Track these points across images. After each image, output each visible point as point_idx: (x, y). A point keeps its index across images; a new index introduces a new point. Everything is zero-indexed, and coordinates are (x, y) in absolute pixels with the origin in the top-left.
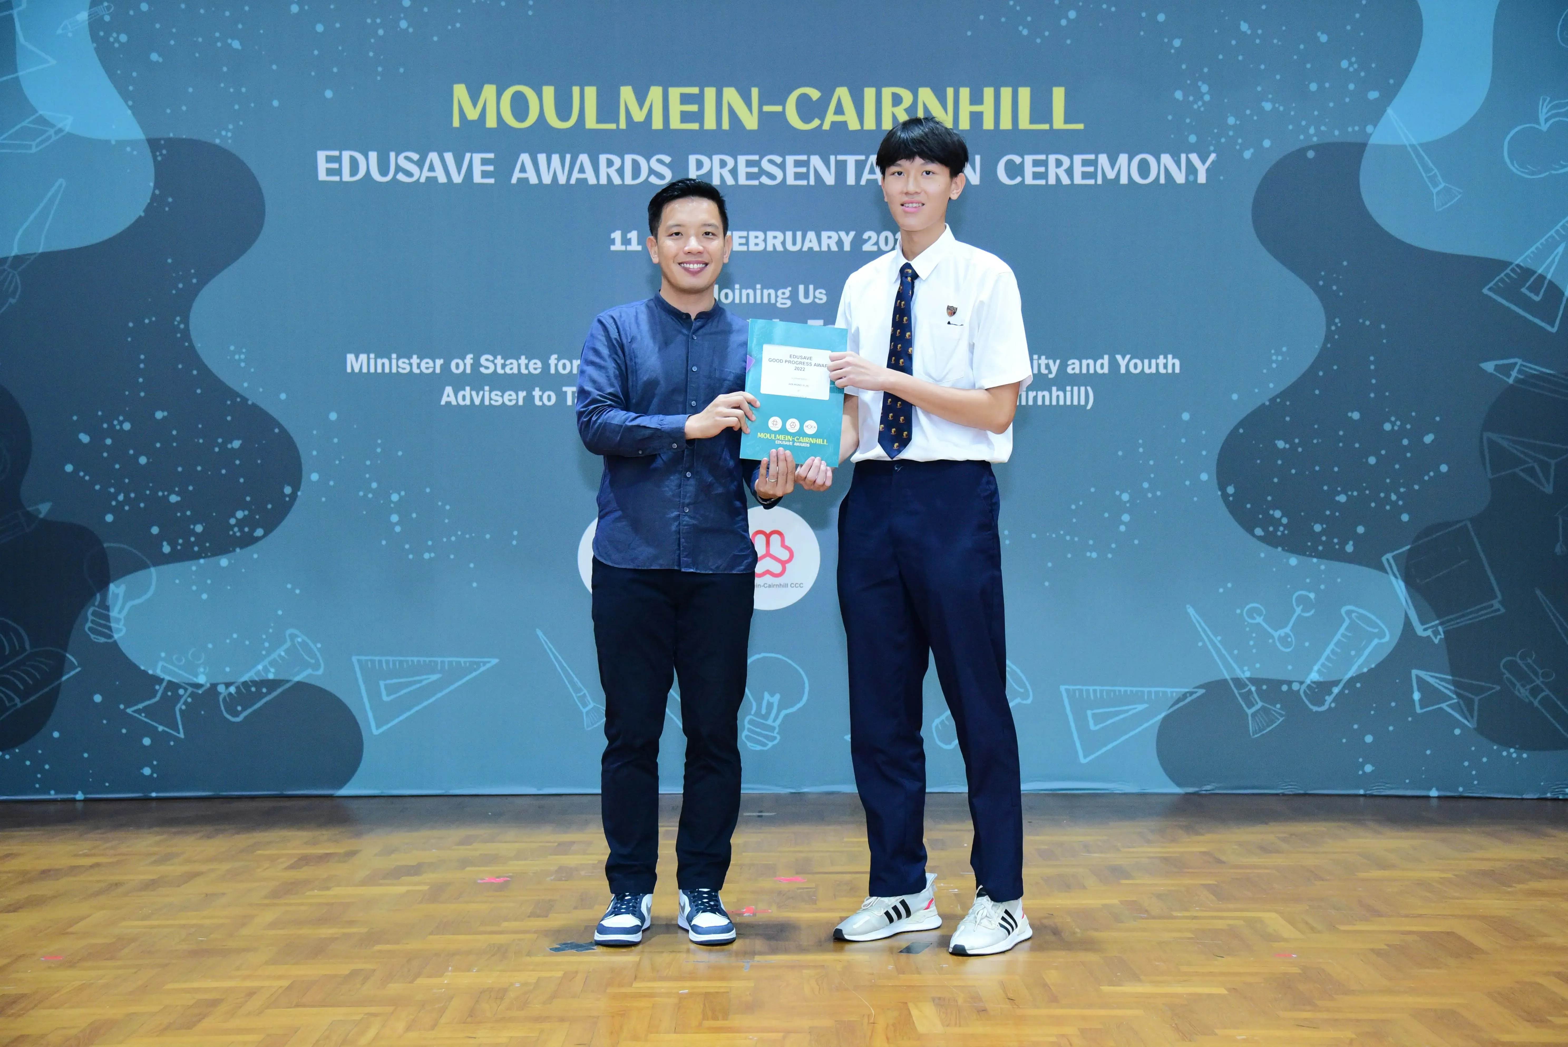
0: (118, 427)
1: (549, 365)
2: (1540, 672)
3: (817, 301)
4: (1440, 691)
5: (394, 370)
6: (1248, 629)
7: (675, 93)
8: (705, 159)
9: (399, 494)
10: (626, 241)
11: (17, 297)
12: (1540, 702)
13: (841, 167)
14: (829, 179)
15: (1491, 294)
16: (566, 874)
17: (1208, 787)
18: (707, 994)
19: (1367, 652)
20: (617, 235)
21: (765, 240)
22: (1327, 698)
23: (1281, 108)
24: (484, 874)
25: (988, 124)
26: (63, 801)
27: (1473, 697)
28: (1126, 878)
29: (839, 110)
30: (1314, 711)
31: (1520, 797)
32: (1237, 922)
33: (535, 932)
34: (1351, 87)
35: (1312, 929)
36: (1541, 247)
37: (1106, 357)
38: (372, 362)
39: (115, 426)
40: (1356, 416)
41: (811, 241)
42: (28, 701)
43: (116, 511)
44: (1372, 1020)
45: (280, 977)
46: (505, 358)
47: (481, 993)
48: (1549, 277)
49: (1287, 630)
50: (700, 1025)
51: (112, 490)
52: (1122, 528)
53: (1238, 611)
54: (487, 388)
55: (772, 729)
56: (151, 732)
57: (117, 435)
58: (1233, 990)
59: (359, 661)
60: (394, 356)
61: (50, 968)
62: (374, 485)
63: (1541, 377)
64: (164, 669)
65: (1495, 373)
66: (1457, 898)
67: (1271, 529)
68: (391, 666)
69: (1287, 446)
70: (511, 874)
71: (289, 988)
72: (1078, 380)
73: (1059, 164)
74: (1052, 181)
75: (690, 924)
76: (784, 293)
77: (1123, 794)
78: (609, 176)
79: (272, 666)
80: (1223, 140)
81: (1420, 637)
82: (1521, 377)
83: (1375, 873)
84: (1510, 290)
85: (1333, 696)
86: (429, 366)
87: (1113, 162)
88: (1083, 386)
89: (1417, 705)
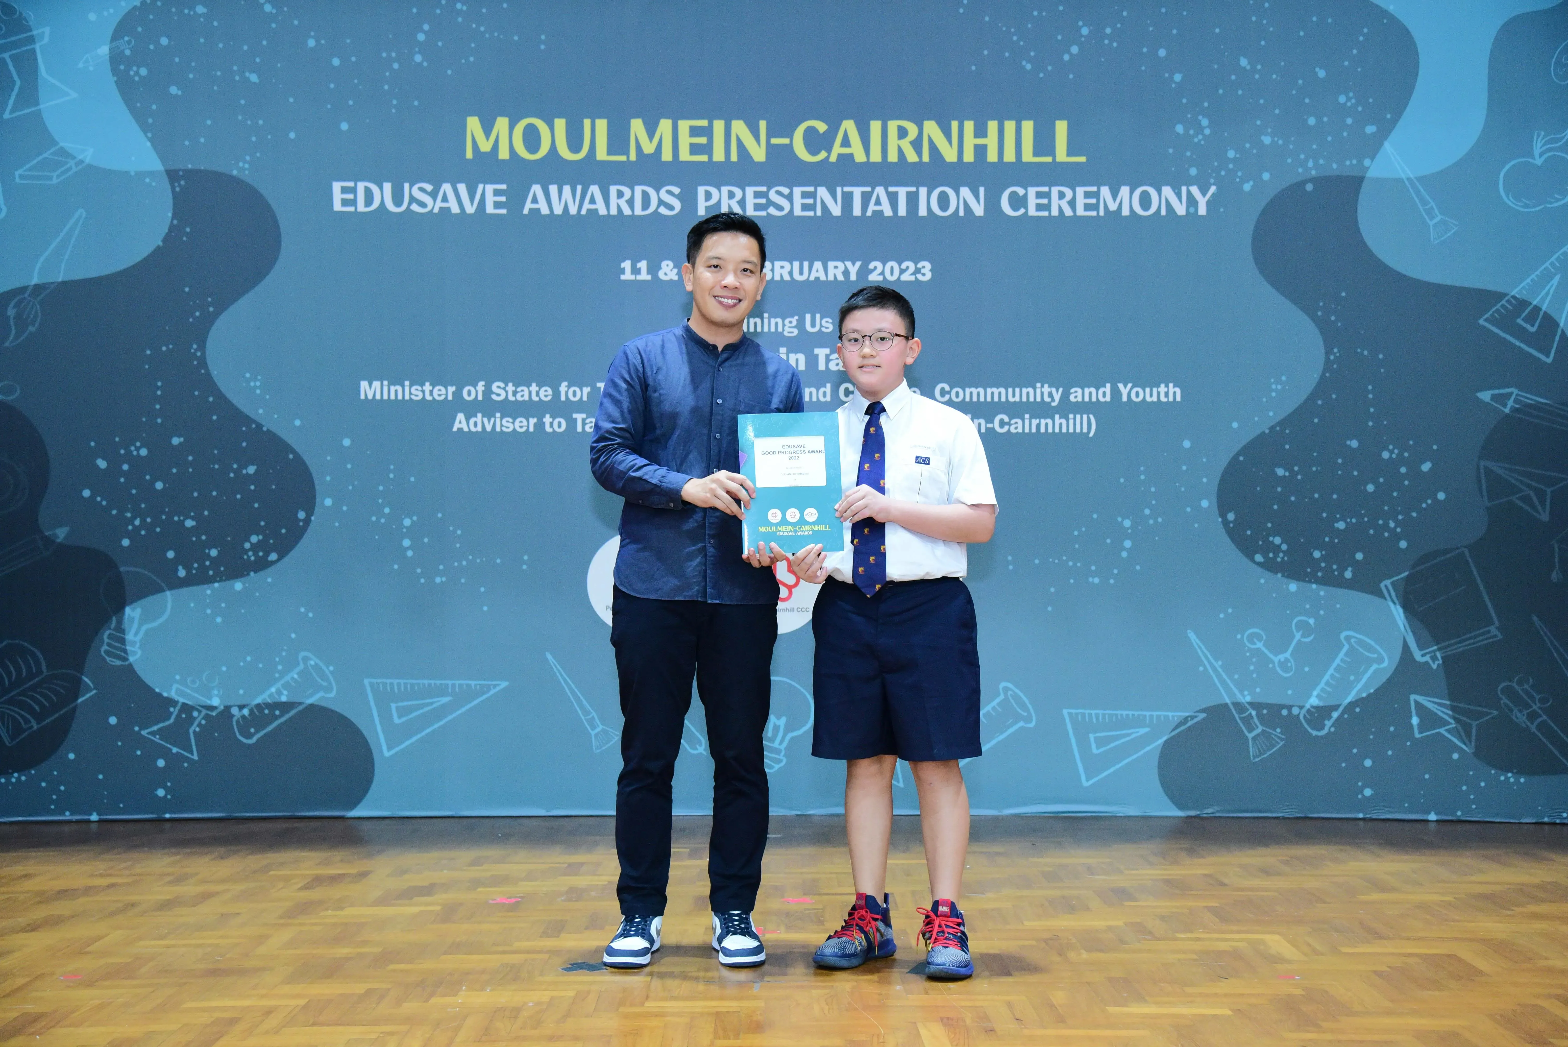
0: (135, 453)
1: (559, 393)
2: (1537, 697)
3: (824, 329)
4: (1436, 714)
5: (407, 397)
6: (1248, 654)
7: (684, 126)
8: (713, 191)
9: (411, 519)
10: (636, 271)
11: (37, 325)
12: (1538, 727)
13: (848, 199)
14: (836, 210)
15: (1487, 325)
16: (575, 894)
17: (1210, 810)
18: (717, 1013)
19: (1366, 676)
20: (627, 265)
22: (1326, 722)
23: (1280, 142)
24: (497, 894)
25: (992, 156)
26: (78, 822)
27: (1471, 722)
28: (1130, 900)
29: (846, 143)
30: (1314, 735)
31: (1517, 821)
32: (1240, 944)
33: (547, 952)
34: (1349, 121)
35: (1316, 952)
36: (1536, 279)
37: (1108, 386)
38: (385, 389)
39: (131, 452)
40: (1354, 444)
41: (818, 271)
42: (44, 723)
43: (132, 536)
45: (296, 996)
46: (516, 385)
47: (496, 1011)
48: (1544, 308)
49: (1288, 655)
50: (712, 1043)
51: (129, 515)
52: (1124, 554)
53: (1239, 636)
54: (498, 415)
55: (779, 752)
56: (166, 754)
57: (135, 461)
58: (1238, 1011)
59: (370, 683)
60: (407, 383)
61: (68, 987)
62: (387, 510)
63: (1537, 407)
64: (178, 691)
65: (1492, 403)
66: (1458, 921)
67: (1271, 555)
68: (402, 689)
69: (1287, 474)
70: (522, 895)
71: (305, 1007)
72: (1082, 408)
73: (1062, 195)
74: (1055, 212)
76: (791, 322)
77: (1125, 817)
78: (619, 207)
79: (285, 689)
80: (1223, 173)
81: (1419, 662)
82: (1517, 406)
83: (1375, 896)
84: (1506, 321)
85: (1332, 720)
86: (441, 393)
87: (1115, 194)
88: (1085, 414)
89: (1416, 731)
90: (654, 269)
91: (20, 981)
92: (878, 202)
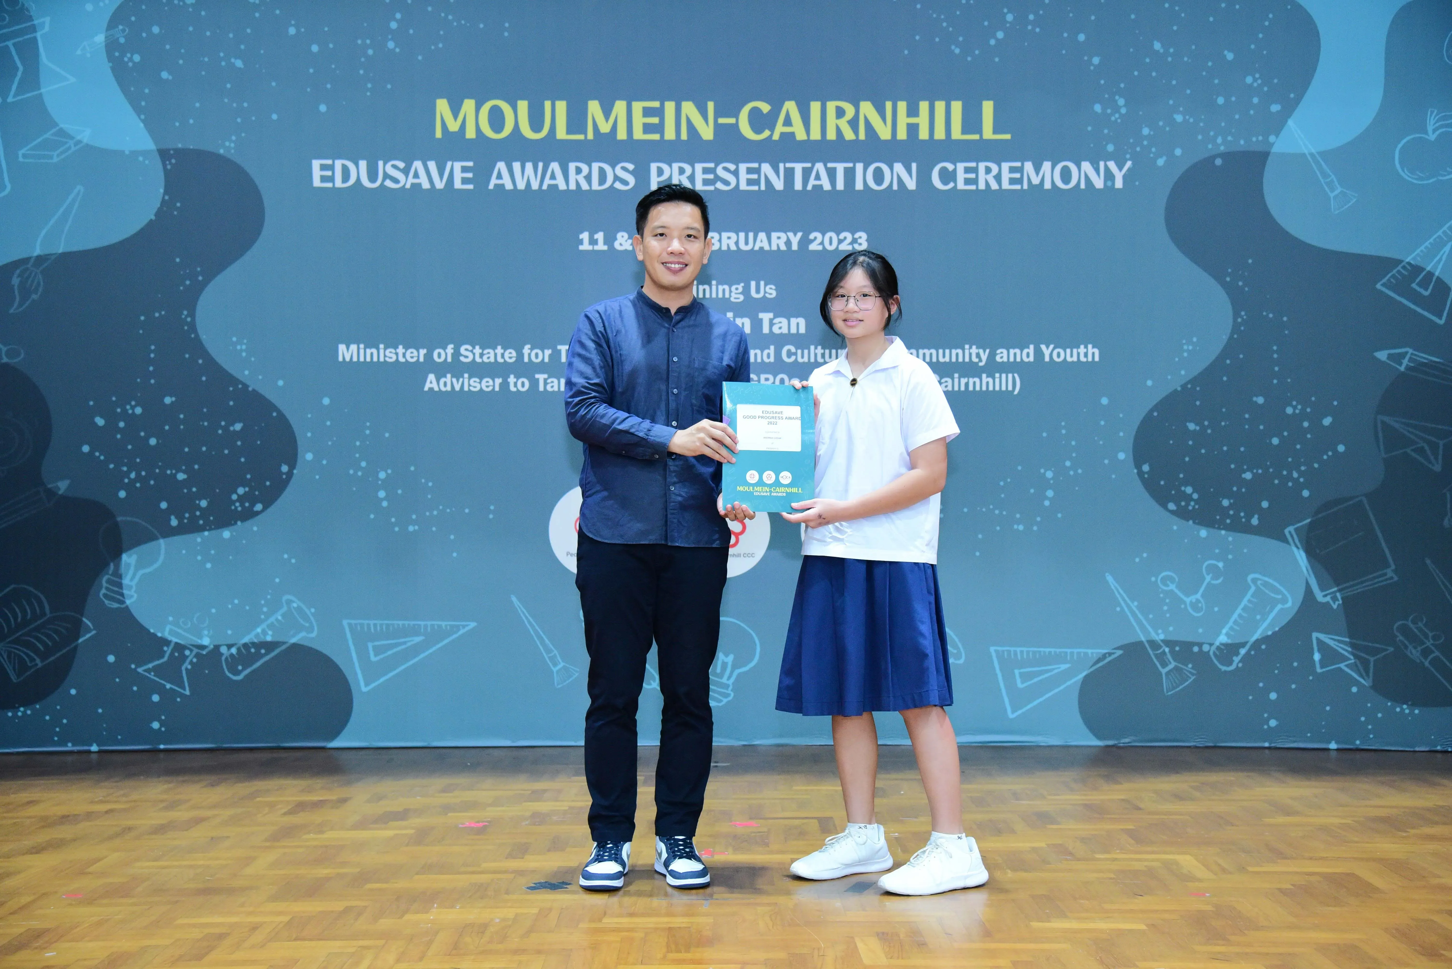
0: (130, 412)
1: (523, 355)
2: (1431, 634)
3: (767, 295)
4: (1337, 650)
5: (382, 359)
6: (1162, 595)
7: (638, 107)
8: (665, 167)
9: (386, 472)
10: (593, 242)
11: (39, 294)
12: (1430, 663)
13: (790, 174)
14: (779, 185)
15: (1384, 289)
16: (539, 818)
17: (1127, 740)
18: (670, 929)
19: (1272, 616)
20: (585, 236)
21: (720, 241)
22: (1235, 658)
23: (1191, 120)
24: (465, 819)
25: (924, 134)
26: (79, 752)
27: (1369, 658)
28: (1052, 823)
29: (788, 122)
30: (1223, 670)
31: (1412, 750)
32: (1154, 864)
33: (512, 872)
34: (1255, 100)
35: (1224, 870)
36: (1429, 246)
37: (1032, 347)
38: (362, 351)
39: (127, 410)
40: (1260, 400)
41: (762, 241)
42: (48, 661)
43: (128, 488)
44: (1280, 954)
45: (280, 913)
46: (483, 348)
47: (464, 928)
48: (1437, 274)
49: (1198, 596)
50: (665, 957)
51: (125, 469)
52: (1047, 503)
53: (1153, 579)
54: (466, 375)
55: (726, 686)
56: (159, 689)
57: (131, 419)
58: (1153, 926)
59: (349, 624)
60: (382, 346)
61: (71, 905)
62: (363, 464)
63: (1431, 365)
64: (171, 632)
65: (1388, 362)
66: (1357, 842)
67: (1183, 504)
68: (378, 629)
69: (1198, 428)
70: (489, 819)
71: (289, 923)
72: (1007, 368)
73: (988, 170)
74: (982, 186)
75: (667, 869)
76: (737, 289)
77: (1049, 746)
78: (577, 182)
79: (270, 630)
80: (1138, 149)
81: (1320, 603)
82: (1412, 365)
83: (1281, 819)
84: (1402, 286)
85: (1240, 657)
86: (414, 355)
87: (1037, 169)
88: (1010, 373)
89: (1318, 666)
90: (610, 240)
91: (25, 900)
92: (818, 177)
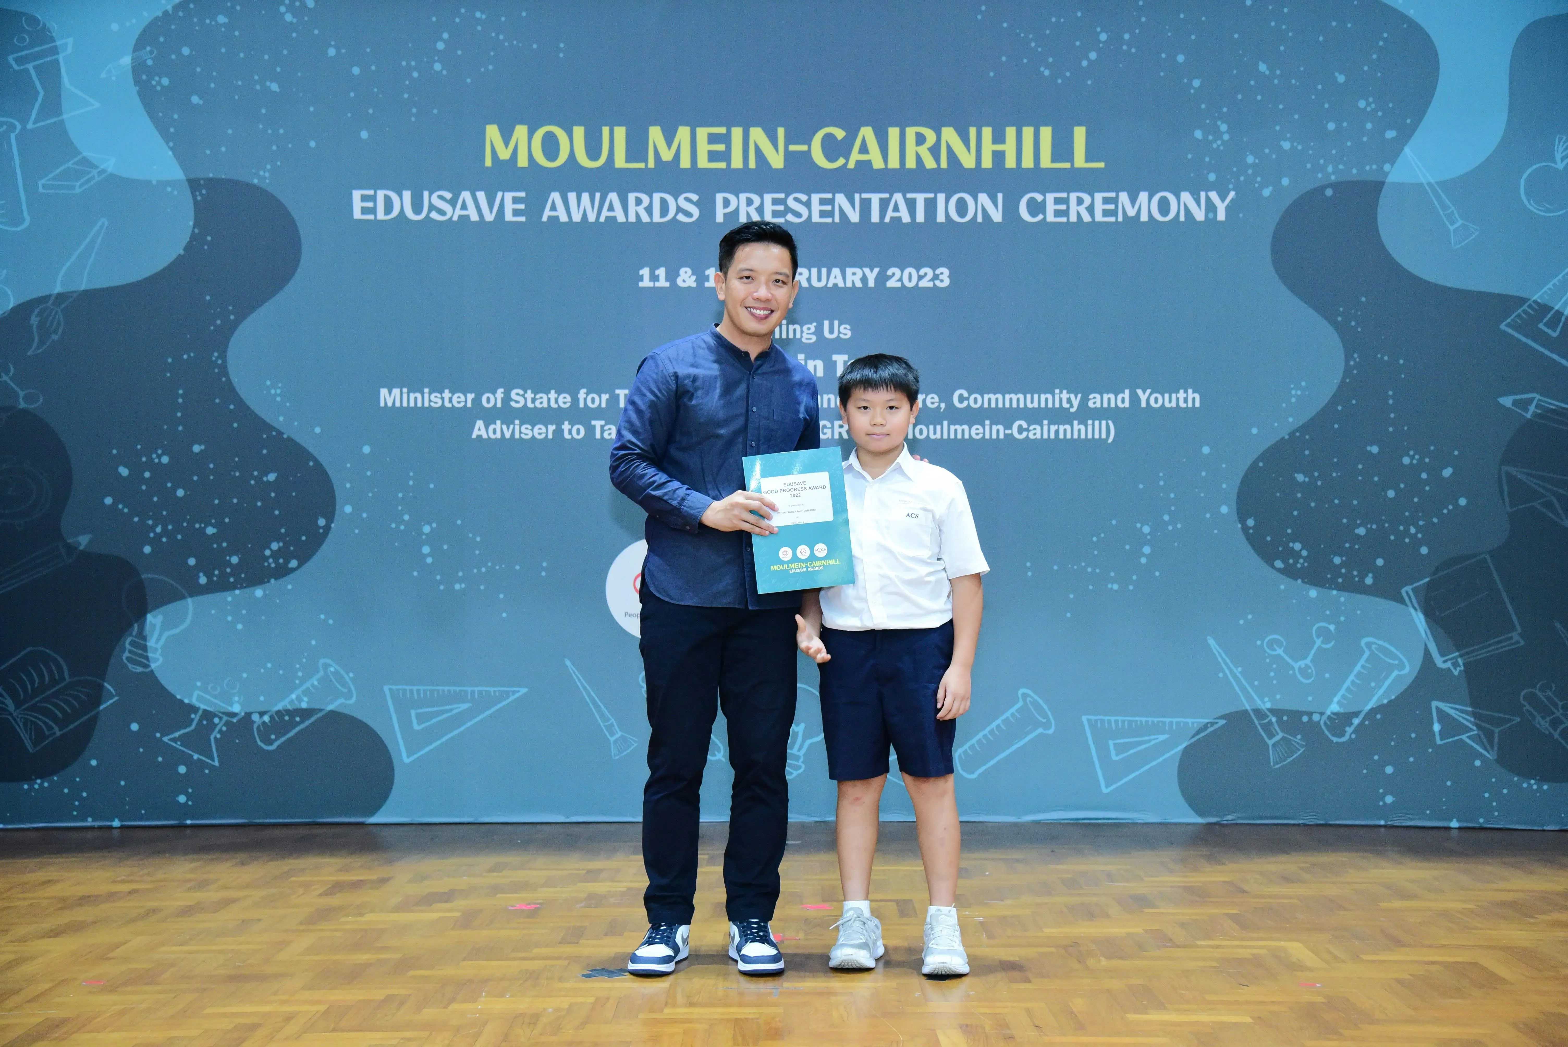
0: (156, 461)
1: (578, 400)
2: (1560, 704)
3: (842, 336)
4: (1458, 721)
5: (426, 405)
6: (1268, 660)
7: (702, 133)
8: (731, 197)
9: (431, 526)
10: (654, 278)
11: (59, 334)
12: (1561, 734)
13: (866, 205)
14: (854, 217)
15: (1510, 331)
16: (595, 900)
17: (1229, 817)
18: (737, 1020)
19: (1387, 684)
20: (645, 272)
22: (1347, 729)
23: (1300, 147)
24: (515, 900)
25: (1010, 162)
26: (100, 828)
27: (1493, 728)
28: (1150, 908)
29: (864, 149)
30: (1335, 741)
31: (1540, 829)
32: (1260, 951)
33: (566, 959)
34: (1369, 126)
35: (1336, 958)
36: (1557, 284)
37: (1127, 391)
38: (405, 396)
39: (152, 460)
40: (1375, 449)
41: (836, 278)
42: (66, 730)
43: (153, 543)
45: (317, 1002)
46: (535, 393)
47: (515, 1017)
48: (1566, 313)
49: (1308, 661)
51: (150, 522)
52: (1143, 560)
53: (1259, 643)
54: (517, 422)
55: (797, 758)
56: (187, 760)
57: (156, 468)
58: (1259, 1019)
59: (390, 690)
60: (426, 390)
61: (90, 992)
62: (406, 517)
63: (1557, 411)
64: (200, 698)
65: (1513, 408)
66: (1480, 929)
67: (1291, 561)
68: (422, 695)
69: (1307, 480)
70: (541, 901)
71: (326, 1013)
72: (1101, 414)
73: (1080, 201)
74: (1073, 218)
75: (739, 954)
76: (809, 329)
77: (1146, 824)
78: (637, 215)
79: (305, 695)
80: (1242, 178)
81: (1441, 669)
82: (1539, 411)
83: (1397, 904)
84: (1528, 326)
85: (1353, 727)
86: (460, 400)
87: (1133, 200)
88: (1104, 419)
89: (1438, 738)
90: (672, 276)
91: (43, 987)
92: (896, 209)
